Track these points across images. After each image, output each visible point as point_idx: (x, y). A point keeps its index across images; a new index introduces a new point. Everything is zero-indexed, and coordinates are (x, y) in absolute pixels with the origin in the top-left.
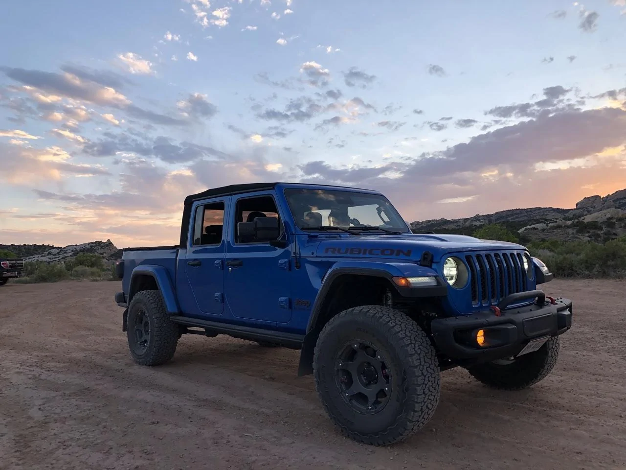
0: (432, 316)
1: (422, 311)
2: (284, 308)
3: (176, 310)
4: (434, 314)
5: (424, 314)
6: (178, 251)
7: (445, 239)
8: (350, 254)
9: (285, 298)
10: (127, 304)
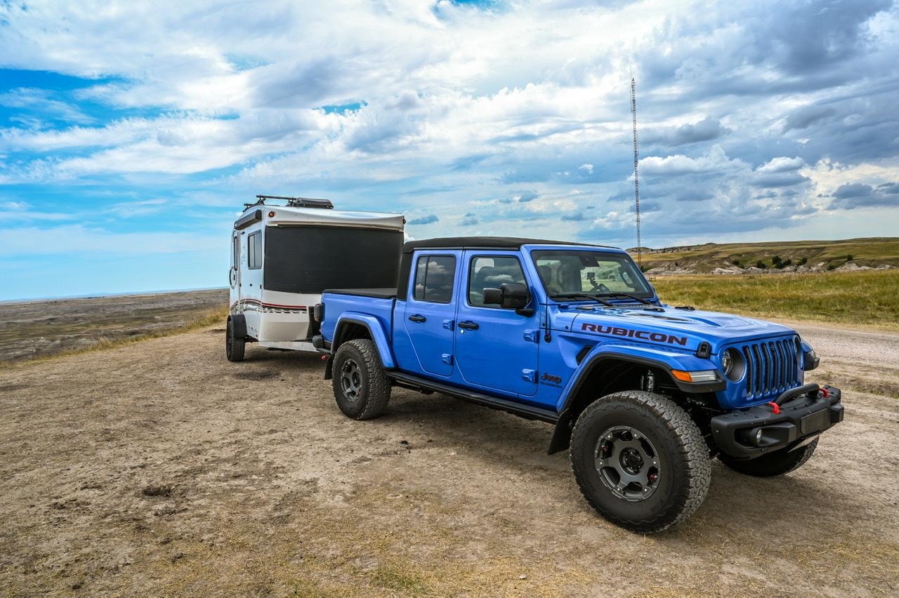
0: (699, 405)
1: (688, 399)
2: (530, 381)
3: (392, 365)
4: (701, 403)
5: (689, 402)
6: (394, 301)
7: (718, 323)
8: (613, 333)
9: (531, 371)
10: (331, 352)
